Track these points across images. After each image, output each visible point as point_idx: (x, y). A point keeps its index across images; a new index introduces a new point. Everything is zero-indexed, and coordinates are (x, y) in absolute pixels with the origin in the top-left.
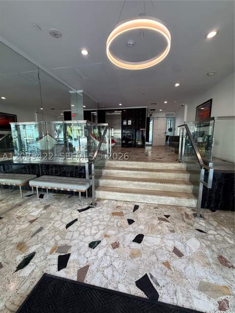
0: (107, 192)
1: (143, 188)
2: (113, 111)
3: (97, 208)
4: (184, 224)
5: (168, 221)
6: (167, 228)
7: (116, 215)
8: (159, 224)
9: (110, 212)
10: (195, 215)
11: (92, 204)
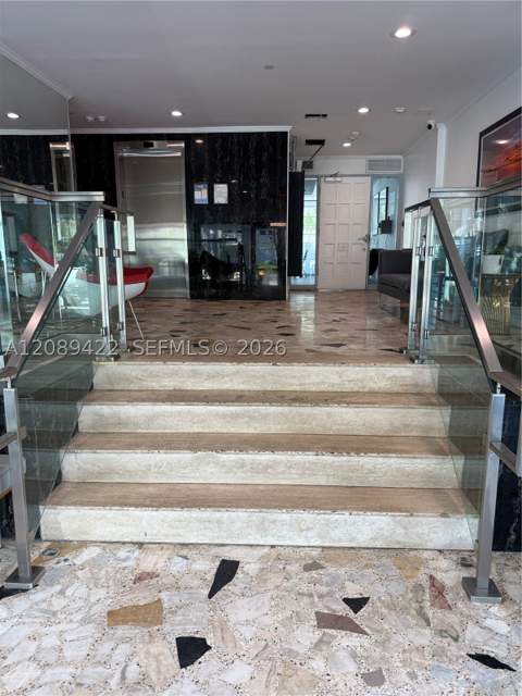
0: (97, 512)
1: (259, 480)
2: (146, 140)
3: (38, 595)
4: (425, 637)
5: (356, 629)
6: (352, 667)
7: (125, 622)
8: (318, 645)
9: (100, 610)
10: (470, 586)
11: (15, 577)
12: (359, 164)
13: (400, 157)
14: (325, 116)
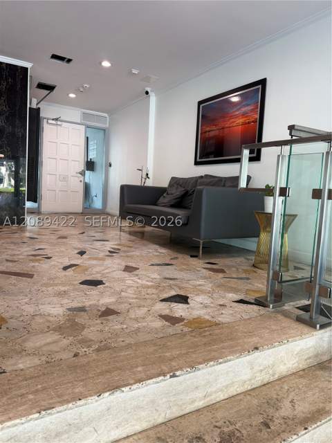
12: (75, 114)
13: (106, 115)
14: (69, 61)
